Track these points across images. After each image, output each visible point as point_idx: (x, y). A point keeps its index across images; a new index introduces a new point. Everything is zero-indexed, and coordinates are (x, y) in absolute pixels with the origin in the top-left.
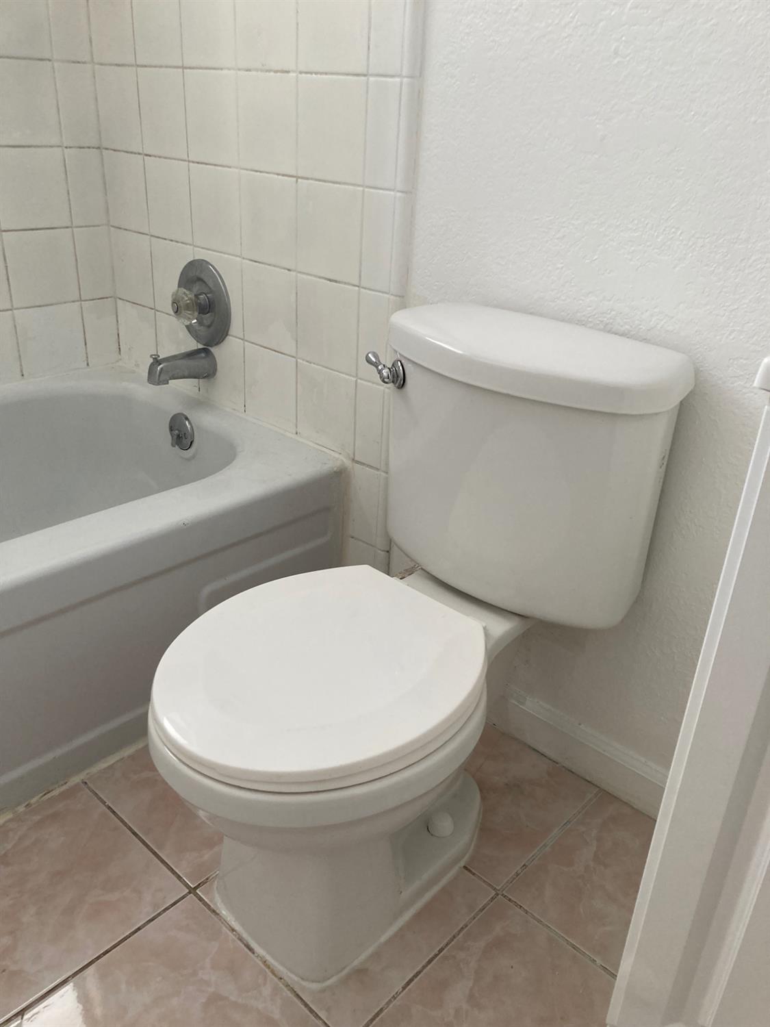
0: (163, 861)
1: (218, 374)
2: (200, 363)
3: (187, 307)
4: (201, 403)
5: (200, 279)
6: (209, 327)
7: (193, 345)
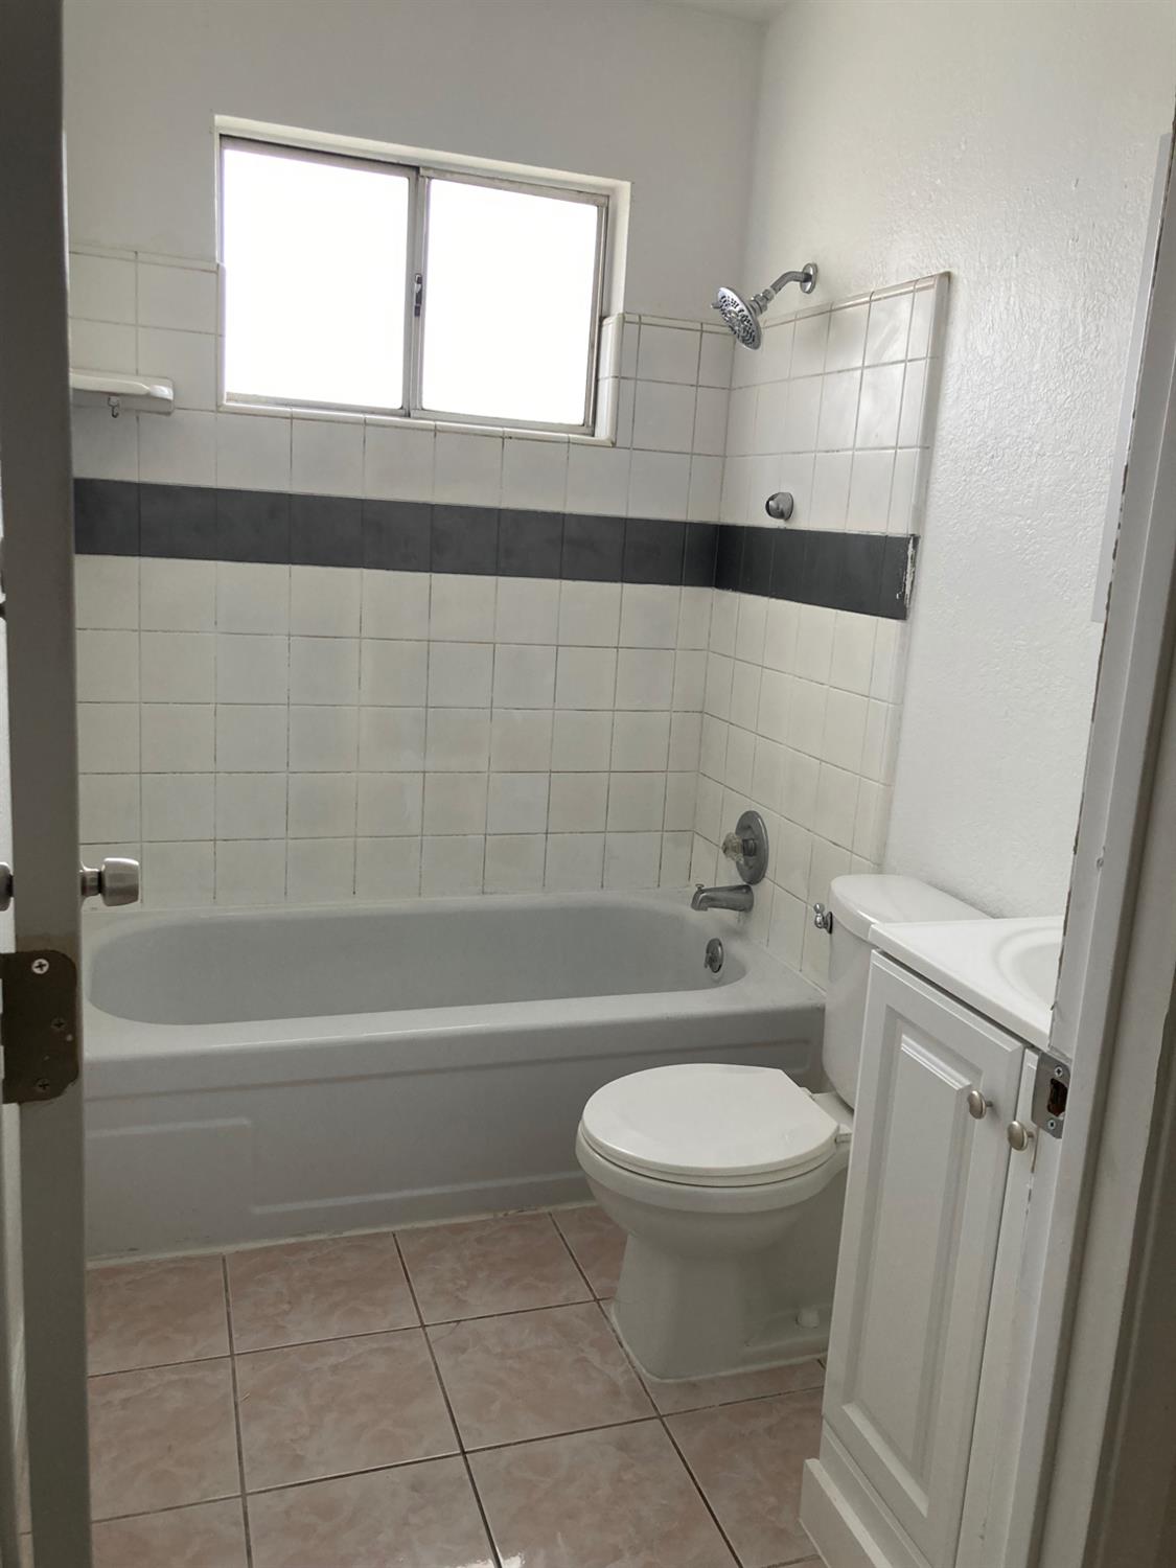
0: (584, 1277)
1: (754, 909)
2: (739, 897)
3: (734, 849)
5: (750, 827)
6: (751, 868)
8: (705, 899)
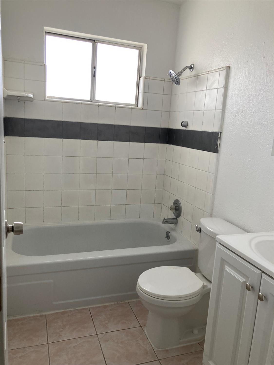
0: (138, 320)
1: (178, 224)
2: (174, 221)
3: (173, 209)
4: (173, 230)
5: (177, 203)
6: (177, 213)
7: (174, 217)
8: (166, 221)
